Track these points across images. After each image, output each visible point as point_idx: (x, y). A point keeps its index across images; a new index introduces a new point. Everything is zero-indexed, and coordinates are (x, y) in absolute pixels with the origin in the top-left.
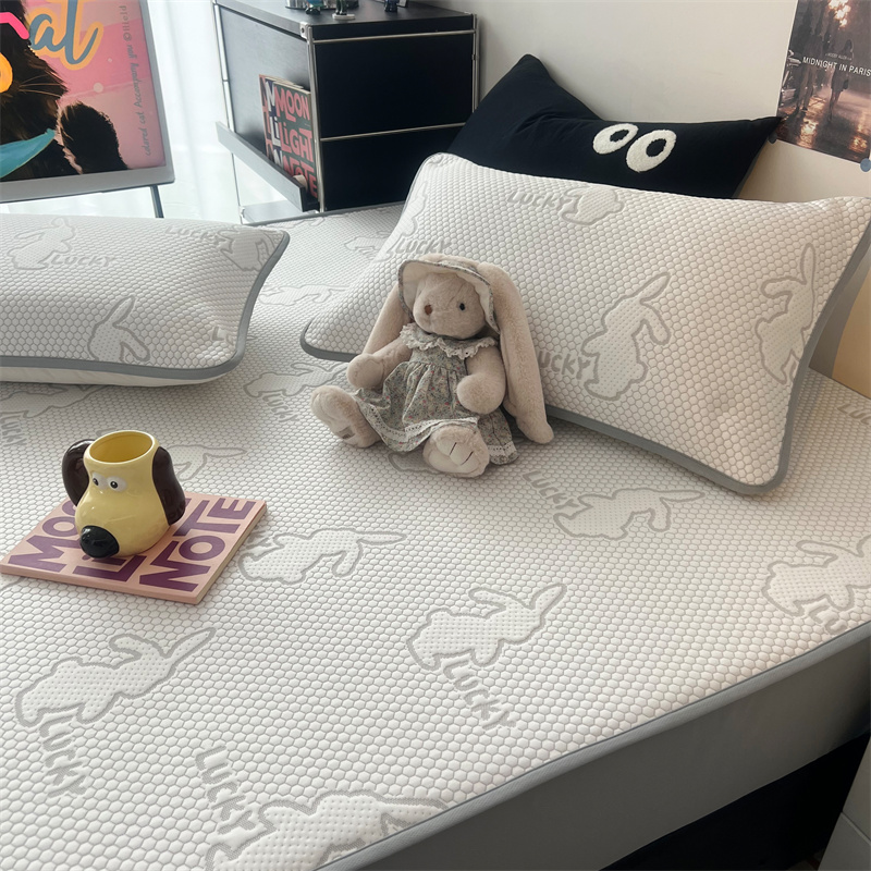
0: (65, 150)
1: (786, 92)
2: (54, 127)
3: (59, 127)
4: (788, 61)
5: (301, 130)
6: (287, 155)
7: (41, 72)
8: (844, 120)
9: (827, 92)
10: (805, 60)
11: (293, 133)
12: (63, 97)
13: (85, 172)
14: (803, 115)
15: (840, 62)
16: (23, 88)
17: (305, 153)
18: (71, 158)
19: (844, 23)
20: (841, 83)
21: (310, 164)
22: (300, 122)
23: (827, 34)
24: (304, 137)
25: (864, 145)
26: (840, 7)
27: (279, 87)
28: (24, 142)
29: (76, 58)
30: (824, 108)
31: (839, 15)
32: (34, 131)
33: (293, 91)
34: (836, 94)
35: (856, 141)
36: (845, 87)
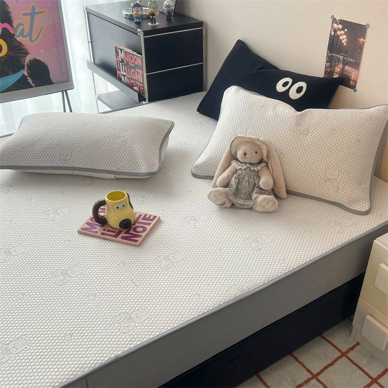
0: (28, 78)
1: (327, 64)
2: (23, 69)
3: (26, 68)
4: (327, 54)
5: (136, 70)
6: (129, 79)
7: (19, 46)
8: (347, 75)
9: (341, 66)
10: (333, 54)
11: (132, 70)
12: (28, 56)
13: (36, 86)
14: (334, 72)
15: (344, 56)
16: (11, 54)
17: (138, 78)
18: (30, 81)
19: (345, 44)
20: (345, 63)
21: (141, 83)
22: (136, 67)
23: (340, 47)
24: (138, 73)
25: (354, 83)
26: (343, 39)
27: (126, 53)
28: (12, 76)
29: (33, 40)
30: (340, 71)
31: (343, 41)
32: (15, 71)
33: (133, 55)
34: (344, 66)
35: (351, 82)
36: (347, 65)
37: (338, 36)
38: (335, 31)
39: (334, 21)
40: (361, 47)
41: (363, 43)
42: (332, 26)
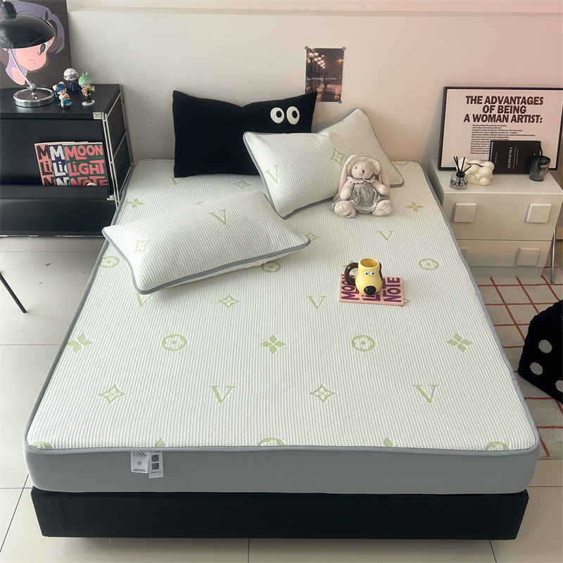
1: (307, 88)
4: (306, 80)
5: (91, 162)
6: (75, 178)
8: (330, 92)
10: (312, 79)
11: (83, 165)
14: (316, 93)
15: (325, 77)
17: (95, 171)
19: (324, 67)
20: (326, 83)
21: (101, 175)
22: (89, 158)
23: (319, 71)
24: (94, 164)
25: (338, 97)
34: (326, 86)
36: (328, 83)
37: (316, 63)
38: (311, 59)
39: (309, 50)
40: (341, 67)
41: (342, 62)
42: (308, 56)
